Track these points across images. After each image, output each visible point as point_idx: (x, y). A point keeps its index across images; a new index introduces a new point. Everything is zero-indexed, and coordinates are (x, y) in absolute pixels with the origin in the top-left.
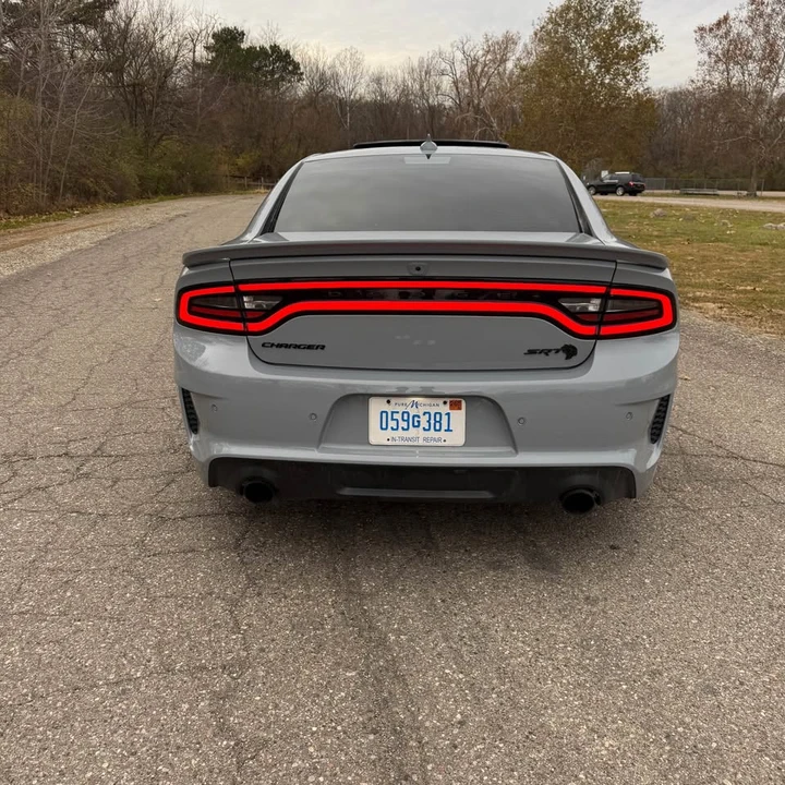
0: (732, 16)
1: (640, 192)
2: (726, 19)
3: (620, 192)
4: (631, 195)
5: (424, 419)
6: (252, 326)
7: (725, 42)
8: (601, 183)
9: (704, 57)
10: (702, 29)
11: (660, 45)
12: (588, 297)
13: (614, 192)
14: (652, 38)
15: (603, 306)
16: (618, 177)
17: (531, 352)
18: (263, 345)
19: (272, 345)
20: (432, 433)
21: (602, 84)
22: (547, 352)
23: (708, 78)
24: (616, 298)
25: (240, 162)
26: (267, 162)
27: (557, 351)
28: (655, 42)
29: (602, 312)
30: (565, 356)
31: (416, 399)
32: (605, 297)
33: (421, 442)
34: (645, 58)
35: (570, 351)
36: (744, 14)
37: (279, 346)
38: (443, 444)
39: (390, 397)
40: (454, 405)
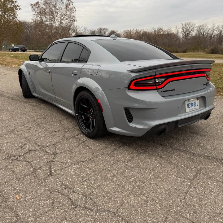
0: (39, 2)
1: (26, 51)
2: (38, 2)
3: (20, 51)
4: (23, 52)
5: (194, 104)
6: (158, 87)
7: (39, 9)
8: (13, 48)
9: (34, 13)
10: (32, 5)
11: (20, 8)
13: (18, 51)
14: (17, 5)
16: (18, 46)
18: (161, 92)
19: (164, 91)
20: (195, 107)
21: (5, 18)
23: (36, 19)
28: (18, 7)
31: (192, 99)
34: (16, 11)
36: (43, 2)
37: (165, 91)
39: (188, 100)
40: (198, 99)
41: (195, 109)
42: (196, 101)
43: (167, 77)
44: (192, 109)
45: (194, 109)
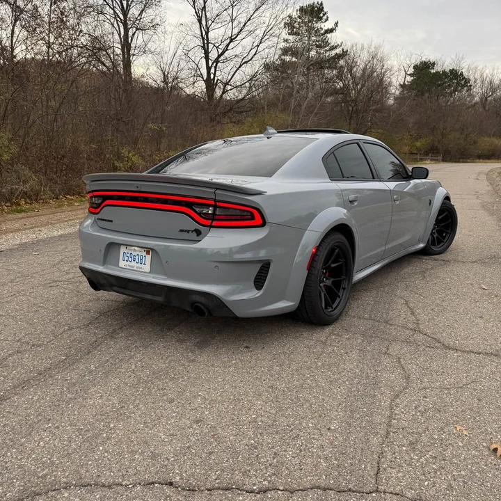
5: (137, 257)
12: (208, 206)
15: (214, 211)
17: (182, 231)
18: (98, 219)
20: (139, 265)
22: (188, 231)
24: (220, 207)
25: (418, 144)
26: (436, 144)
27: (192, 232)
29: (214, 214)
30: (196, 234)
31: (136, 248)
32: (215, 207)
33: (135, 269)
35: (198, 232)
37: (101, 220)
38: (142, 270)
39: (127, 245)
40: (148, 253)
41: (139, 270)
42: (144, 254)
43: (105, 198)
44: (131, 267)
45: (137, 267)
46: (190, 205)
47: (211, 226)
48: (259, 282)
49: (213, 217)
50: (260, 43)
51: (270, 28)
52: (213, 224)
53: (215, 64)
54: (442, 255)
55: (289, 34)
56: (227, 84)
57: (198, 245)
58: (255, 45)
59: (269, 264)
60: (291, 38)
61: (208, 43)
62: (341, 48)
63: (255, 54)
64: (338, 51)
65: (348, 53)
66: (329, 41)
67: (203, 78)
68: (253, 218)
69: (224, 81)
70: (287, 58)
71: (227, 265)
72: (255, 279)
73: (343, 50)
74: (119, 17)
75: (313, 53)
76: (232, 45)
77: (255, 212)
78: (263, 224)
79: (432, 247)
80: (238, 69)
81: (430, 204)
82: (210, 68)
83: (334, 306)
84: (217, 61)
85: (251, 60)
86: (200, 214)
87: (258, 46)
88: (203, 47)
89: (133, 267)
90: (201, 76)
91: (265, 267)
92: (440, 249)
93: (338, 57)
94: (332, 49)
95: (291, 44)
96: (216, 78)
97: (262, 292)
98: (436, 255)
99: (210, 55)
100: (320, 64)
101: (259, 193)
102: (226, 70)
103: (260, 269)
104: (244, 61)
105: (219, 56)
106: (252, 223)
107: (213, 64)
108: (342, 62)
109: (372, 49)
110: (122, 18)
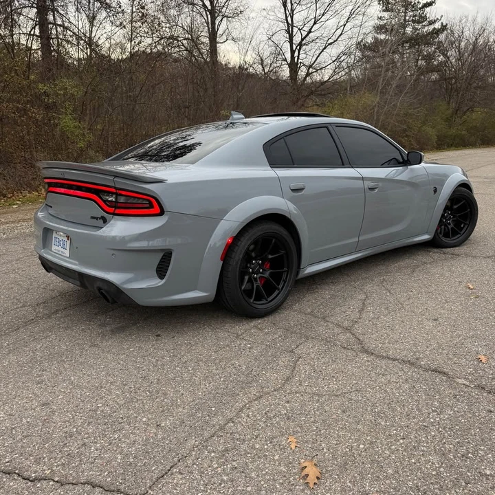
5: (62, 242)
12: (112, 194)
15: (117, 199)
17: (93, 218)
20: (63, 250)
22: (97, 218)
27: (100, 219)
29: (116, 201)
30: (102, 221)
31: (61, 234)
32: (118, 195)
39: (56, 231)
40: (68, 239)
41: (63, 254)
42: (66, 239)
45: (61, 252)
46: (98, 192)
47: (114, 214)
48: (161, 271)
49: (115, 205)
50: (347, 22)
51: (357, 7)
52: (116, 212)
53: (298, 48)
54: (457, 248)
55: (384, 11)
56: (311, 66)
57: (101, 233)
58: (340, 25)
59: (171, 254)
60: (386, 15)
61: (293, 26)
62: (440, 22)
63: (341, 34)
64: (437, 25)
65: (448, 26)
66: (428, 16)
67: (286, 61)
68: (151, 206)
69: (307, 64)
70: (382, 37)
71: (124, 253)
72: (157, 268)
73: (442, 23)
74: (207, 8)
75: (409, 30)
76: (316, 27)
77: (153, 200)
78: (162, 213)
79: (444, 239)
80: (323, 51)
81: (435, 191)
82: (294, 51)
83: (269, 299)
84: (300, 45)
85: (336, 41)
86: (105, 201)
87: (345, 25)
88: (288, 31)
89: (59, 251)
90: (285, 60)
91: (166, 257)
92: (454, 241)
93: (437, 32)
94: (431, 24)
95: (385, 22)
96: (300, 61)
97: (164, 280)
98: (450, 247)
99: (294, 39)
100: (417, 41)
101: (160, 181)
102: (311, 53)
103: (162, 258)
104: (329, 42)
105: (302, 40)
106: (151, 211)
107: (297, 47)
108: (442, 37)
109: (480, 20)
110: (210, 8)
